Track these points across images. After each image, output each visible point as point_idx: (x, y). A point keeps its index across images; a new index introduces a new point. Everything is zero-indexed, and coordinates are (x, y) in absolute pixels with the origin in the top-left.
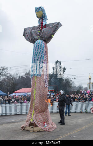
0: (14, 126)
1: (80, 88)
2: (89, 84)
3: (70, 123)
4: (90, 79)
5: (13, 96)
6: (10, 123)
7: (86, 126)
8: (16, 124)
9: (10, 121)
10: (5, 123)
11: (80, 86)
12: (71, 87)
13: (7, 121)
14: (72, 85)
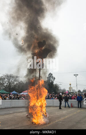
0: (21, 115)
1: (64, 90)
2: (70, 88)
3: (57, 113)
4: (70, 85)
5: (22, 94)
6: (19, 112)
7: (68, 116)
8: (23, 113)
9: (19, 111)
10: (16, 112)
11: (64, 89)
12: (58, 90)
13: (17, 111)
14: (59, 89)
